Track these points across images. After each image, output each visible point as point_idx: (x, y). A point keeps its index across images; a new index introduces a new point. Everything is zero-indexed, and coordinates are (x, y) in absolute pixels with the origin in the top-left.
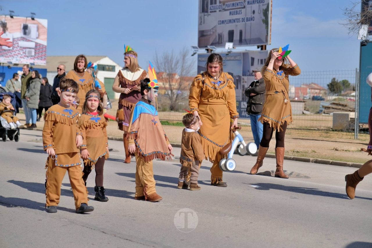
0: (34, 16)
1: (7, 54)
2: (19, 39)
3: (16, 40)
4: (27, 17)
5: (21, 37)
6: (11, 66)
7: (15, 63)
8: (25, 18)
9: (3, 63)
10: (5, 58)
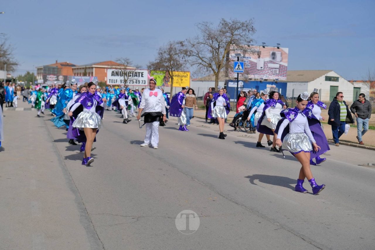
0: (279, 45)
1: (260, 73)
2: (268, 62)
3: (266, 63)
4: (274, 47)
5: (270, 61)
6: (262, 81)
7: (265, 79)
8: (273, 47)
9: (257, 79)
10: (258, 76)
